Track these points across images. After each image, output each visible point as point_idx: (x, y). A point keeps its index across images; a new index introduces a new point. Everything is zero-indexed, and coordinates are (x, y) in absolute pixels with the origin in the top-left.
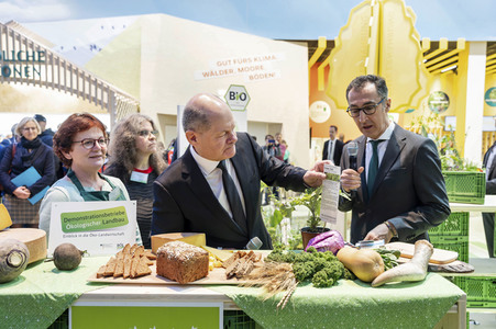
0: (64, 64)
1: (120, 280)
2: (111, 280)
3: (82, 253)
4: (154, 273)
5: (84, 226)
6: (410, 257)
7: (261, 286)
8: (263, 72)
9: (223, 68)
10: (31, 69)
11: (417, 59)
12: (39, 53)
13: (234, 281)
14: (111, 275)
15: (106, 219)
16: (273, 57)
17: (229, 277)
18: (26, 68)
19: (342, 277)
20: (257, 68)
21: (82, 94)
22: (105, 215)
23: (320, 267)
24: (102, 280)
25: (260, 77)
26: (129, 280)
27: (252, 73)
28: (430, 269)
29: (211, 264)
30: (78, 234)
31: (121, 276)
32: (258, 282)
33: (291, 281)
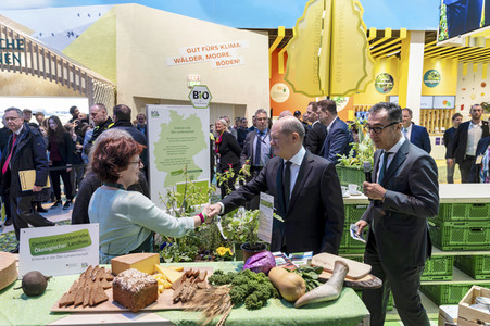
0: (42, 52)
1: (80, 309)
2: (71, 308)
3: (48, 279)
4: (111, 300)
5: (51, 249)
6: (331, 272)
7: (202, 310)
8: (228, 59)
9: (193, 55)
10: (11, 57)
11: (365, 47)
12: (18, 41)
13: (179, 305)
14: (72, 304)
16: (238, 45)
17: (175, 302)
18: (7, 56)
19: (271, 296)
20: (223, 55)
21: (61, 80)
22: (70, 238)
23: (252, 290)
24: (63, 309)
25: (226, 63)
26: (88, 309)
27: (219, 60)
28: (345, 285)
29: (160, 287)
30: (45, 256)
31: (81, 304)
32: (200, 306)
33: (226, 304)
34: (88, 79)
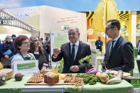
0: (18, 20)
1: (34, 84)
2: (31, 84)
3: (23, 76)
4: (43, 81)
5: (23, 68)
6: (117, 75)
7: (74, 85)
9: (63, 20)
10: (9, 22)
12: (11, 17)
13: (66, 83)
14: (31, 82)
15: (30, 65)
16: (77, 17)
18: (8, 21)
19: (97, 81)
20: (72, 20)
21: (23, 28)
22: (29, 64)
23: (91, 79)
24: (28, 84)
25: (73, 22)
26: (36, 84)
28: (122, 79)
29: (59, 78)
30: (22, 70)
31: (34, 82)
32: (73, 83)
33: (82, 83)
34: (31, 28)
